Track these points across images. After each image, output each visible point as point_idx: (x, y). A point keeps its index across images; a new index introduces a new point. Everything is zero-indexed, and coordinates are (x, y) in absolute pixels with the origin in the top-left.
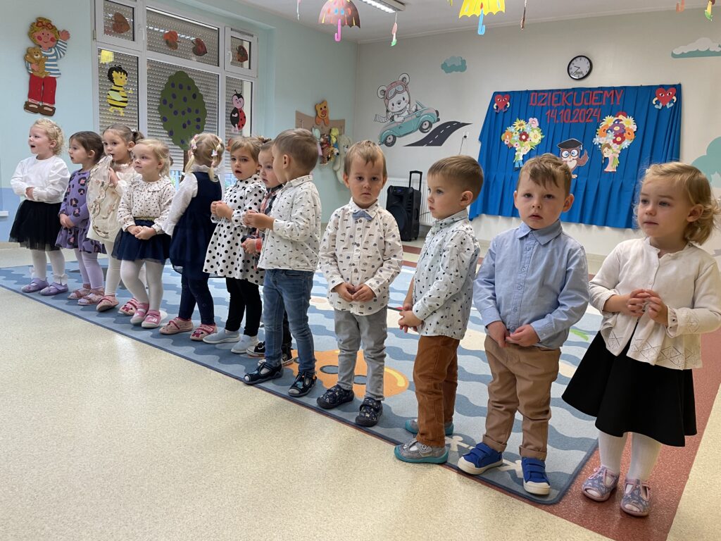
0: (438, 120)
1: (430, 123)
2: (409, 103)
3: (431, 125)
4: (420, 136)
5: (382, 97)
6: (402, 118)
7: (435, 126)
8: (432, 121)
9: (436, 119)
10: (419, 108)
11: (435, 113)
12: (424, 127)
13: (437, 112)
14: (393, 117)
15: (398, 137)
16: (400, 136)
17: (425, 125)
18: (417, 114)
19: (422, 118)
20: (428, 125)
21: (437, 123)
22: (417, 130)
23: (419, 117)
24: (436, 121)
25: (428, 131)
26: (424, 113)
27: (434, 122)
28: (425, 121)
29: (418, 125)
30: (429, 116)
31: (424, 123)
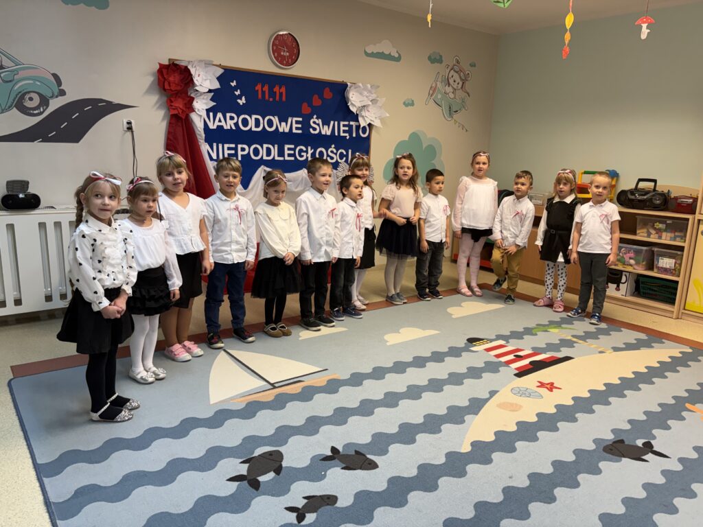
0: (62, 93)
1: (40, 95)
3: (44, 102)
4: (21, 122)
7: (55, 104)
8: (47, 93)
9: (56, 92)
10: (6, 62)
11: (52, 79)
12: (28, 104)
13: (55, 76)
17: (31, 99)
18: (2, 75)
19: (20, 84)
20: (37, 100)
21: (60, 98)
22: (10, 108)
23: (10, 81)
24: (56, 94)
25: (41, 113)
26: (22, 74)
27: (52, 97)
28: (29, 92)
29: (11, 100)
30: (39, 84)
31: (27, 97)
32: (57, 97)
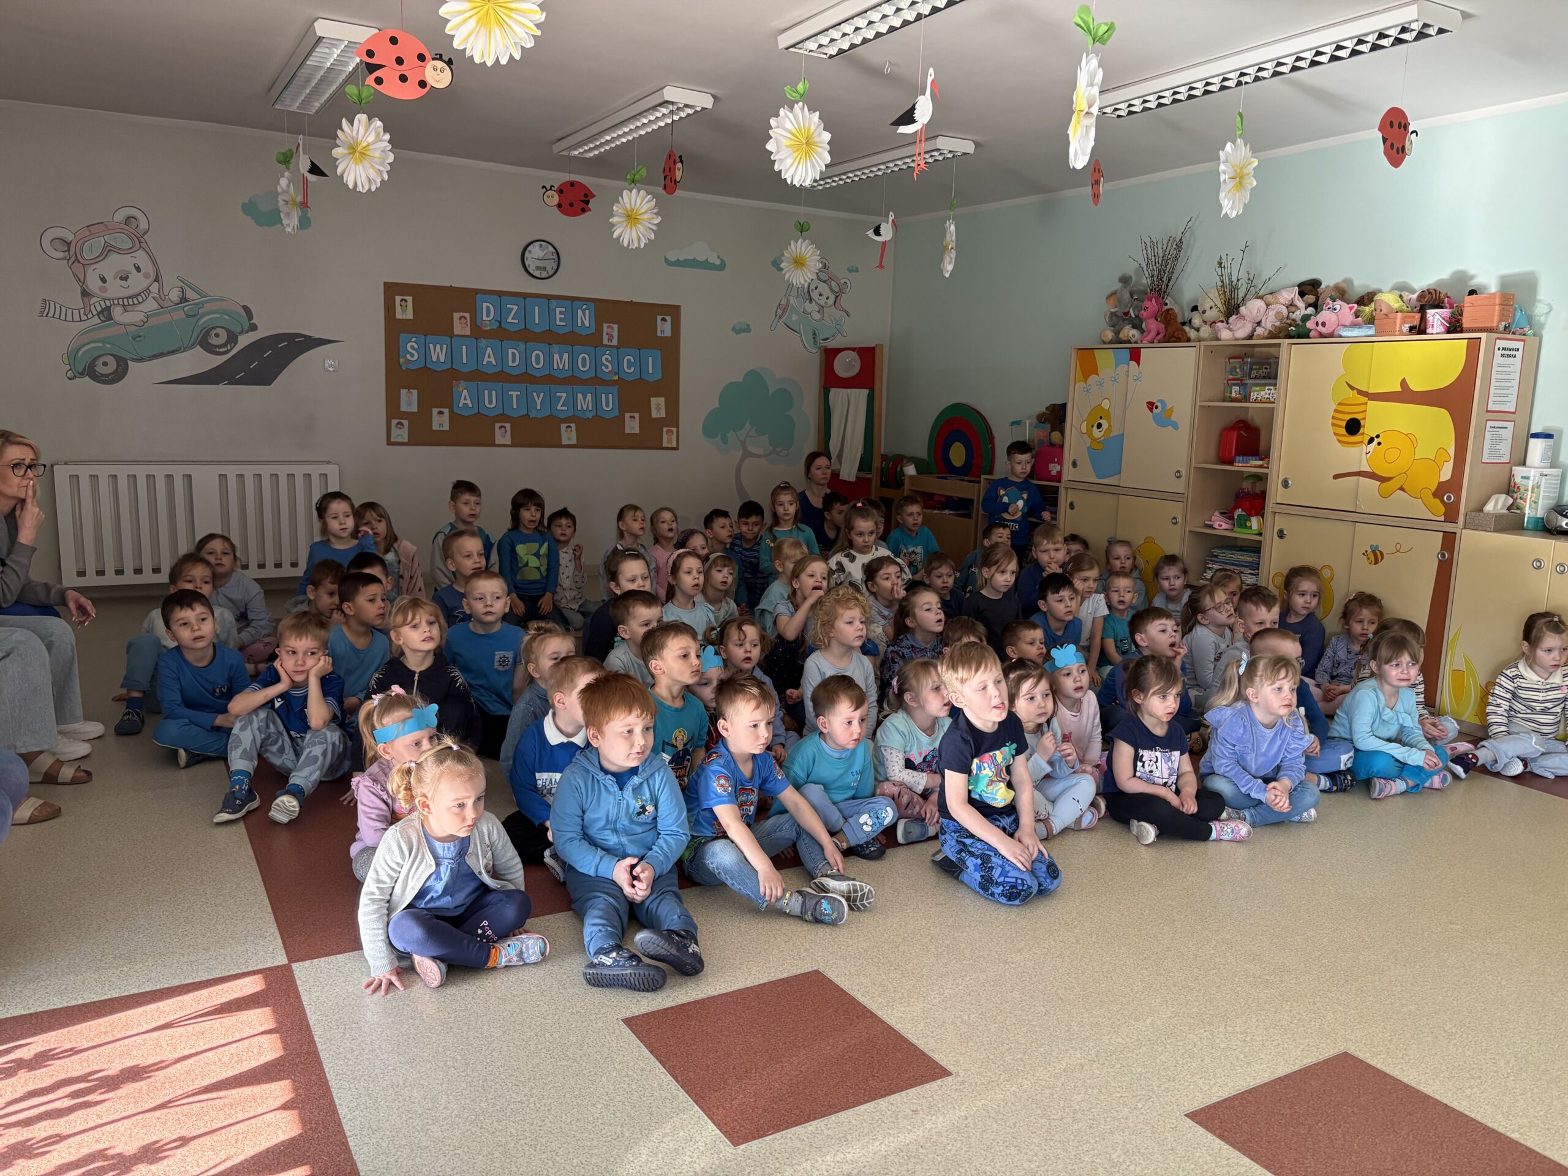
0: (253, 328)
1: (228, 331)
2: (157, 279)
3: (232, 338)
4: (204, 362)
5: (62, 255)
6: (141, 316)
7: (244, 341)
8: (236, 329)
9: (246, 326)
10: (190, 294)
11: (242, 312)
12: (214, 341)
13: (246, 309)
14: (108, 309)
15: (134, 360)
16: (141, 360)
17: (217, 335)
18: (186, 309)
19: (203, 320)
20: (224, 337)
21: (250, 333)
22: (193, 346)
23: (194, 316)
24: (246, 329)
25: (228, 351)
26: (207, 308)
27: (241, 333)
28: (214, 328)
29: (195, 336)
30: (225, 317)
31: (213, 332)
32: (247, 332)
